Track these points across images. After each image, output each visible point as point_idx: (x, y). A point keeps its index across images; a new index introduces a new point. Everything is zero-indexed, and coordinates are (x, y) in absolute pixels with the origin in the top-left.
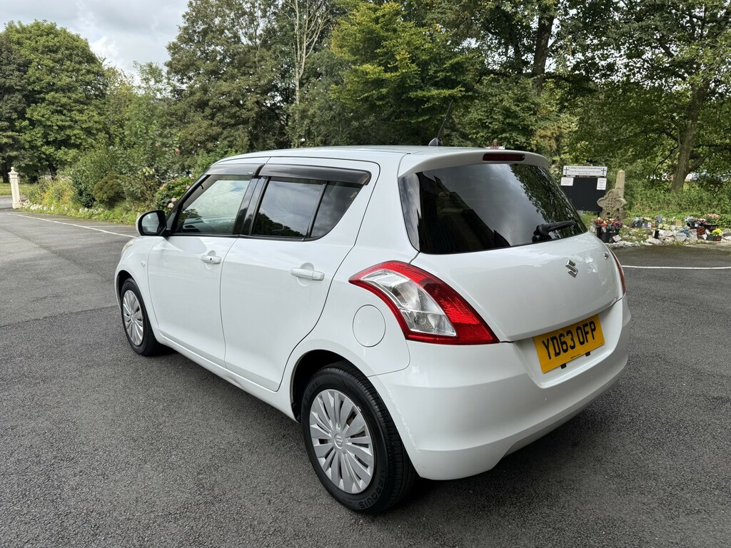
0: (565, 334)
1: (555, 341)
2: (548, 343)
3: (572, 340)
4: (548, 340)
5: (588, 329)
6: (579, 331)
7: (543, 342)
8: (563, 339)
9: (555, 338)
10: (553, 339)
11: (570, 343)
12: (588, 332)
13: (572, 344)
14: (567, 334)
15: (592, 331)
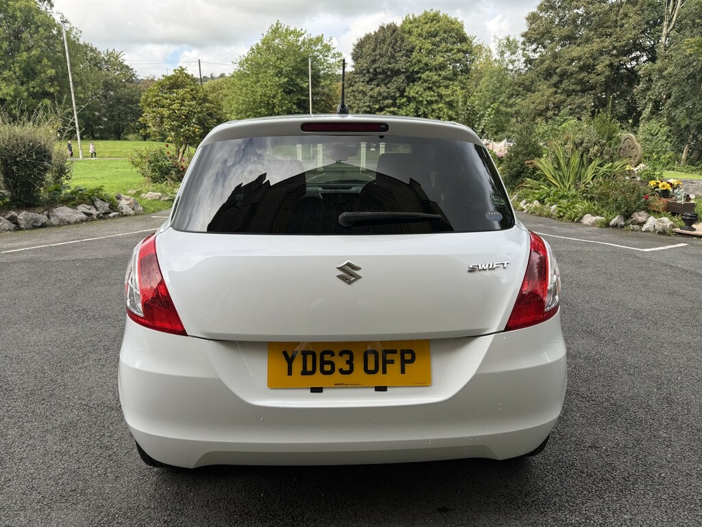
1: (310, 357)
2: (294, 357)
3: (349, 362)
4: (295, 353)
5: (395, 357)
6: (371, 357)
7: (284, 352)
9: (310, 352)
10: (306, 352)
11: (342, 366)
12: (392, 362)
13: (347, 368)
14: (341, 354)
15: (404, 362)
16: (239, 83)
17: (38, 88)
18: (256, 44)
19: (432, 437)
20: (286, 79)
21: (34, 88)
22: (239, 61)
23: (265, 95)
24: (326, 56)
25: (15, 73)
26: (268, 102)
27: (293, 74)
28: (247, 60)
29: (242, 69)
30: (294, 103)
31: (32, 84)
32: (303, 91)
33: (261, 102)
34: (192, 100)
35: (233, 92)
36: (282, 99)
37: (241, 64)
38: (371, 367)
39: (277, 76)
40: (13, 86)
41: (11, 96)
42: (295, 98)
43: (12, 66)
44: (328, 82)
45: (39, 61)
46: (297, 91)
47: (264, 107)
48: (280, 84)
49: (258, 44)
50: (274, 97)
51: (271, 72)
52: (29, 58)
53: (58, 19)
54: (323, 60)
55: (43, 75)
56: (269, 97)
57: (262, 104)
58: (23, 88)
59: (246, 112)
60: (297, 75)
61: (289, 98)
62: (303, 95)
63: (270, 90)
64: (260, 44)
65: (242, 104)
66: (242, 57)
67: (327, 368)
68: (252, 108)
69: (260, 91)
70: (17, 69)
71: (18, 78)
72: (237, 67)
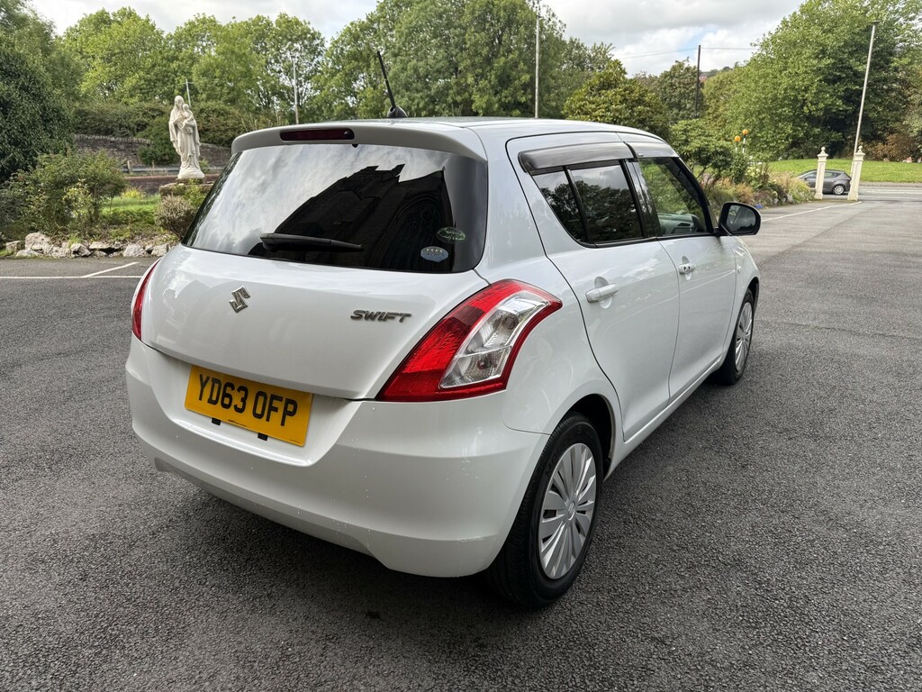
0: (236, 389)
1: (217, 386)
2: (206, 382)
3: (244, 400)
4: (208, 378)
5: (280, 405)
6: (261, 399)
7: (201, 376)
8: (229, 390)
9: (217, 381)
10: (215, 381)
11: (237, 401)
12: (276, 410)
13: (240, 406)
14: (239, 390)
15: (286, 413)
16: (756, 73)
17: (510, 98)
18: (791, 13)
19: (299, 507)
20: (832, 61)
21: (506, 97)
22: (762, 41)
23: (793, 88)
24: (911, 19)
25: (490, 82)
26: (796, 96)
27: (844, 53)
28: (773, 39)
29: (764, 53)
30: (840, 97)
31: (505, 93)
32: (858, 76)
33: (784, 99)
34: (621, 102)
35: (746, 86)
36: (820, 91)
37: (765, 45)
38: (259, 411)
39: (817, 57)
40: (486, 97)
41: (482, 108)
42: (841, 89)
43: (488, 74)
44: (905, 61)
45: (516, 65)
46: (847, 77)
47: (788, 105)
48: (820, 69)
49: (795, 13)
50: (806, 90)
51: (808, 52)
52: (505, 63)
53: (543, 13)
54: (904, 26)
55: (516, 82)
56: (798, 91)
57: (786, 102)
58: (495, 99)
59: (759, 114)
60: (851, 54)
61: (831, 90)
62: (856, 84)
63: (803, 81)
64: (799, 13)
65: (755, 103)
66: (767, 36)
67: (227, 401)
68: (770, 108)
69: (785, 82)
70: (493, 77)
71: (493, 87)
72: (757, 50)
